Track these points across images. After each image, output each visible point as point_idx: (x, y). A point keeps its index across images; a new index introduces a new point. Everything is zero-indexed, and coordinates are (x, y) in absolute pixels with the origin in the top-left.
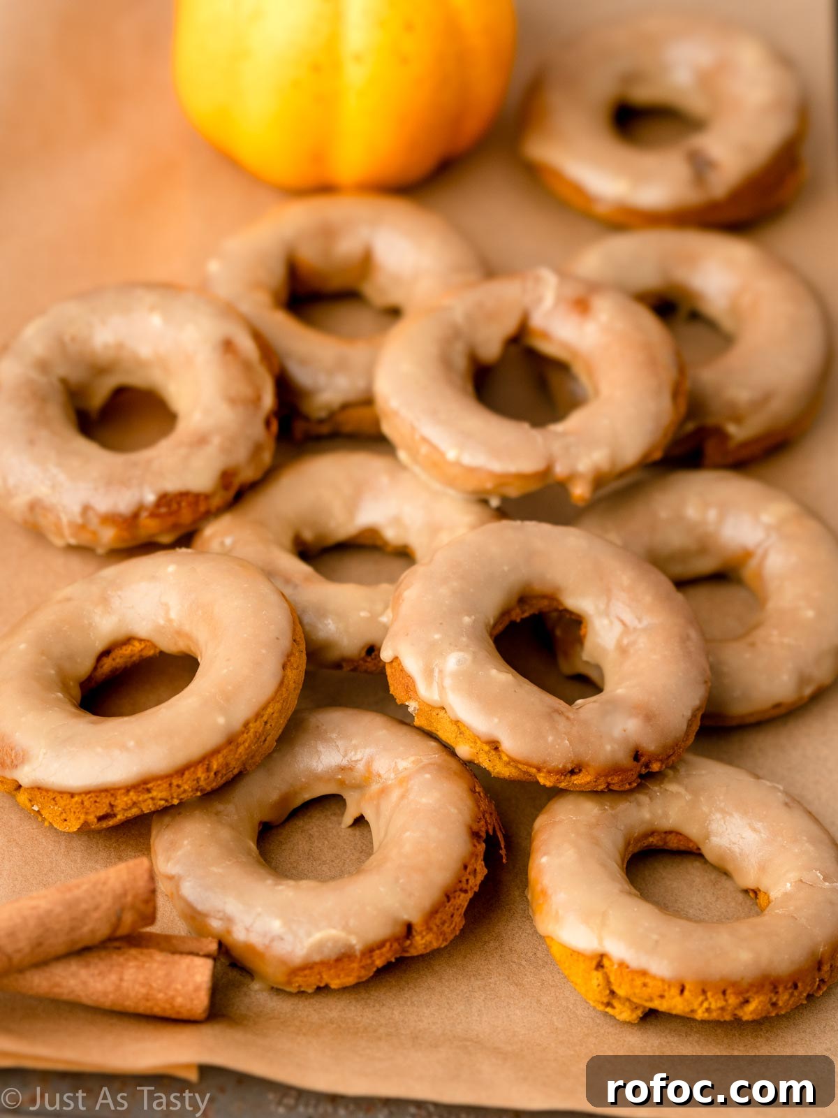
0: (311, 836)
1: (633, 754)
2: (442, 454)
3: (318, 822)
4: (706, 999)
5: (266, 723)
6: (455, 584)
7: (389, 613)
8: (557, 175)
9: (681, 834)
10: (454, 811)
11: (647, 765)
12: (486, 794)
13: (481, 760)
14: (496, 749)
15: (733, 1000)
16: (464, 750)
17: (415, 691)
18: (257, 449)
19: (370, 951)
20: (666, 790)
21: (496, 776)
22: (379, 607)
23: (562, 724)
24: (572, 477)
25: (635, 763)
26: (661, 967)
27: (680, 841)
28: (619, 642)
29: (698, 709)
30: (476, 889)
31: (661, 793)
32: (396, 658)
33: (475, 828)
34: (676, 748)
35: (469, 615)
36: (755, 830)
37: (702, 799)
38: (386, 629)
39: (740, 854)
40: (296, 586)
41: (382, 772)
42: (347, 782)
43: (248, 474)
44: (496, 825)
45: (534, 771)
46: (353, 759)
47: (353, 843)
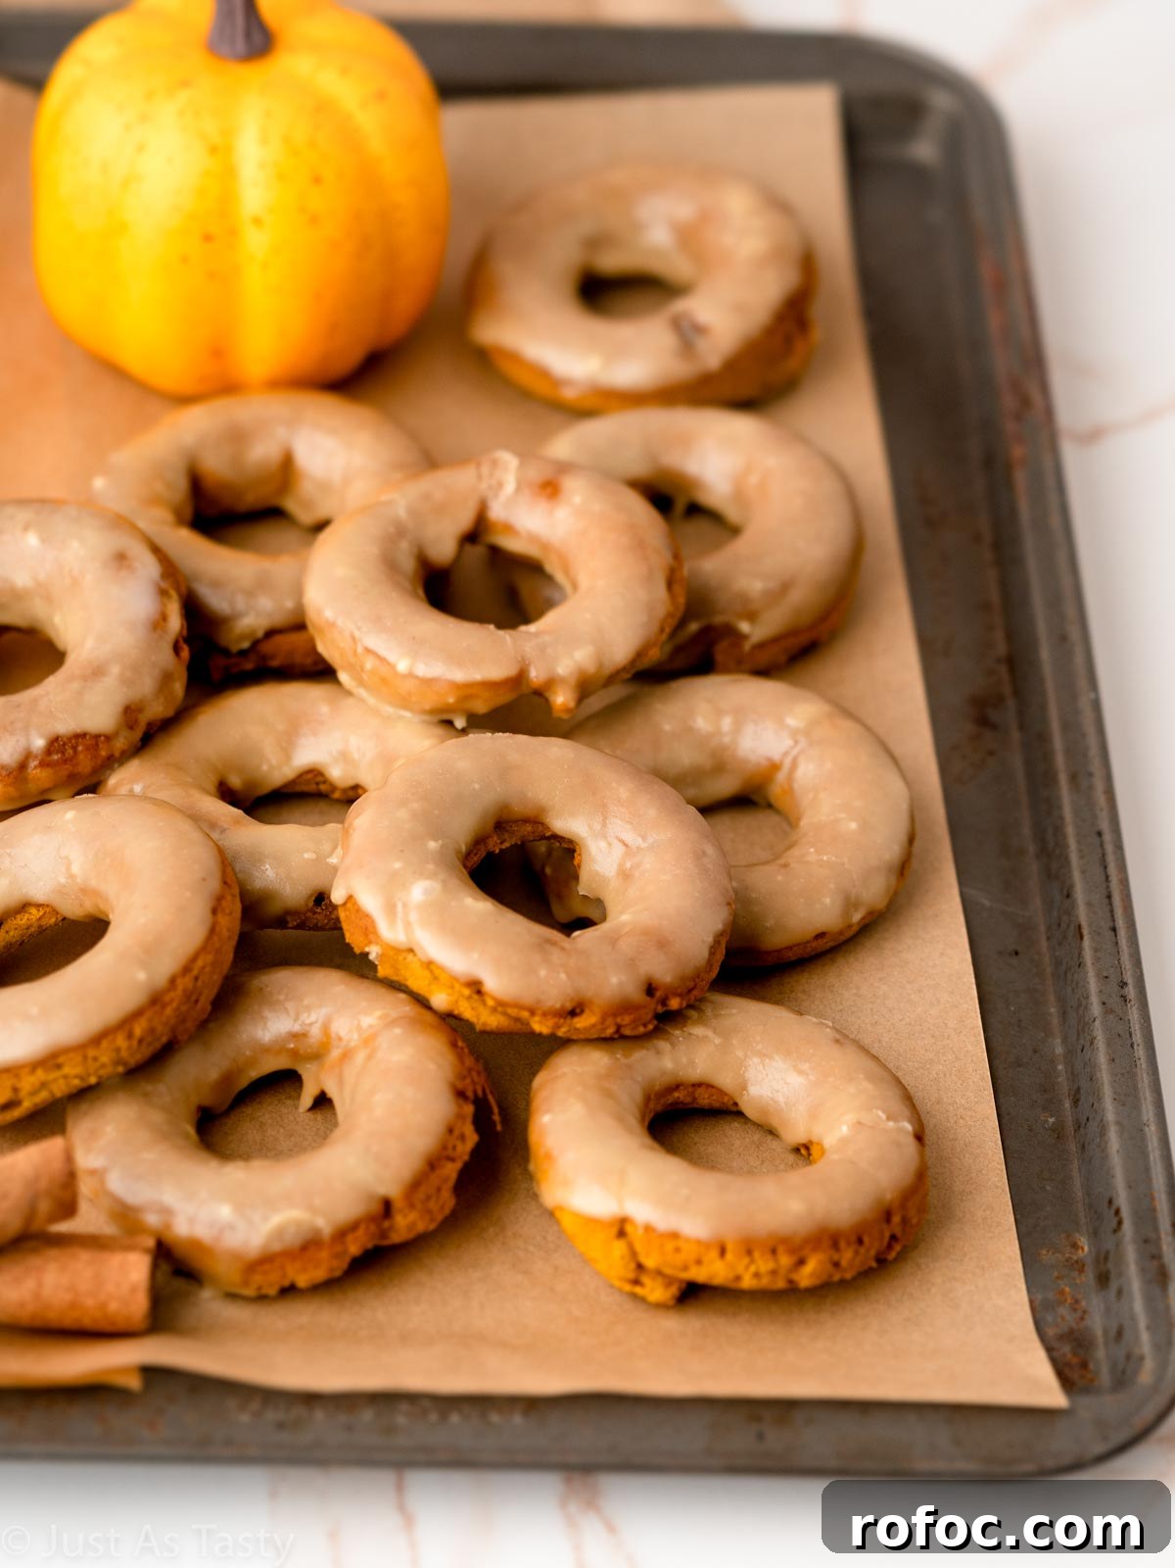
0: (262, 1125)
1: (645, 988)
2: (392, 667)
3: (270, 1108)
4: (752, 1261)
5: (196, 978)
6: (415, 806)
7: (339, 851)
8: (515, 357)
9: (713, 1087)
10: (432, 1067)
11: (664, 1002)
12: (470, 1051)
13: (462, 1009)
14: (479, 992)
15: (785, 1260)
16: (440, 1000)
17: (375, 932)
18: (166, 678)
19: (342, 1234)
20: (690, 1034)
21: (482, 1028)
22: (327, 847)
23: (556, 956)
24: (551, 683)
25: (649, 999)
26: (694, 1227)
27: (713, 1095)
28: (621, 866)
29: (722, 934)
30: (466, 1157)
31: (684, 1038)
32: (350, 898)
33: (460, 1085)
34: (697, 980)
35: (436, 840)
36: (801, 1072)
37: (734, 1042)
38: (335, 870)
39: (785, 1103)
40: (223, 831)
41: (343, 1033)
42: (301, 1052)
43: (157, 710)
44: (486, 1086)
45: (525, 1014)
46: (308, 1022)
47: (314, 1129)
